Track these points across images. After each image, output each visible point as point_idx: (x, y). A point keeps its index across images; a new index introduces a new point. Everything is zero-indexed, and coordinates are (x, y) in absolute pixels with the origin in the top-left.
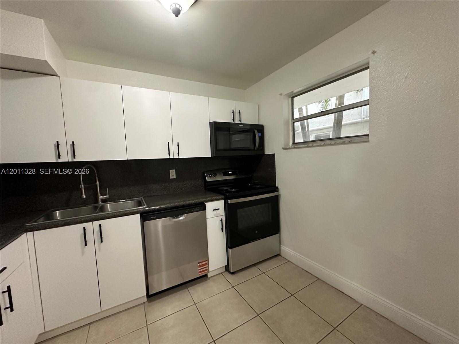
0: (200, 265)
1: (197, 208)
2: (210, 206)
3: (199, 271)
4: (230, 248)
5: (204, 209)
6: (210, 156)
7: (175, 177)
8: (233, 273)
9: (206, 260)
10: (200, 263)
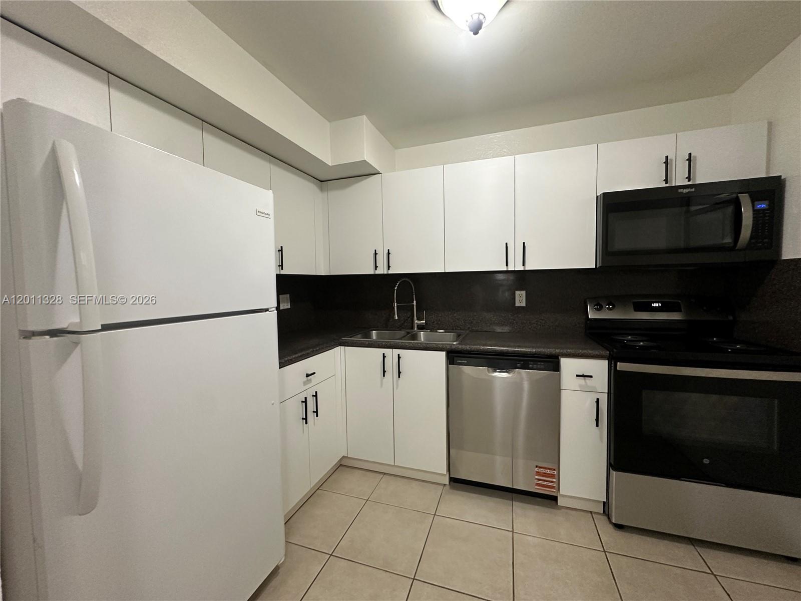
0: (538, 472)
1: (539, 363)
2: (570, 366)
3: (537, 482)
4: (615, 469)
5: (557, 368)
6: (594, 267)
7: (524, 304)
8: (619, 527)
9: (554, 468)
10: (540, 467)
